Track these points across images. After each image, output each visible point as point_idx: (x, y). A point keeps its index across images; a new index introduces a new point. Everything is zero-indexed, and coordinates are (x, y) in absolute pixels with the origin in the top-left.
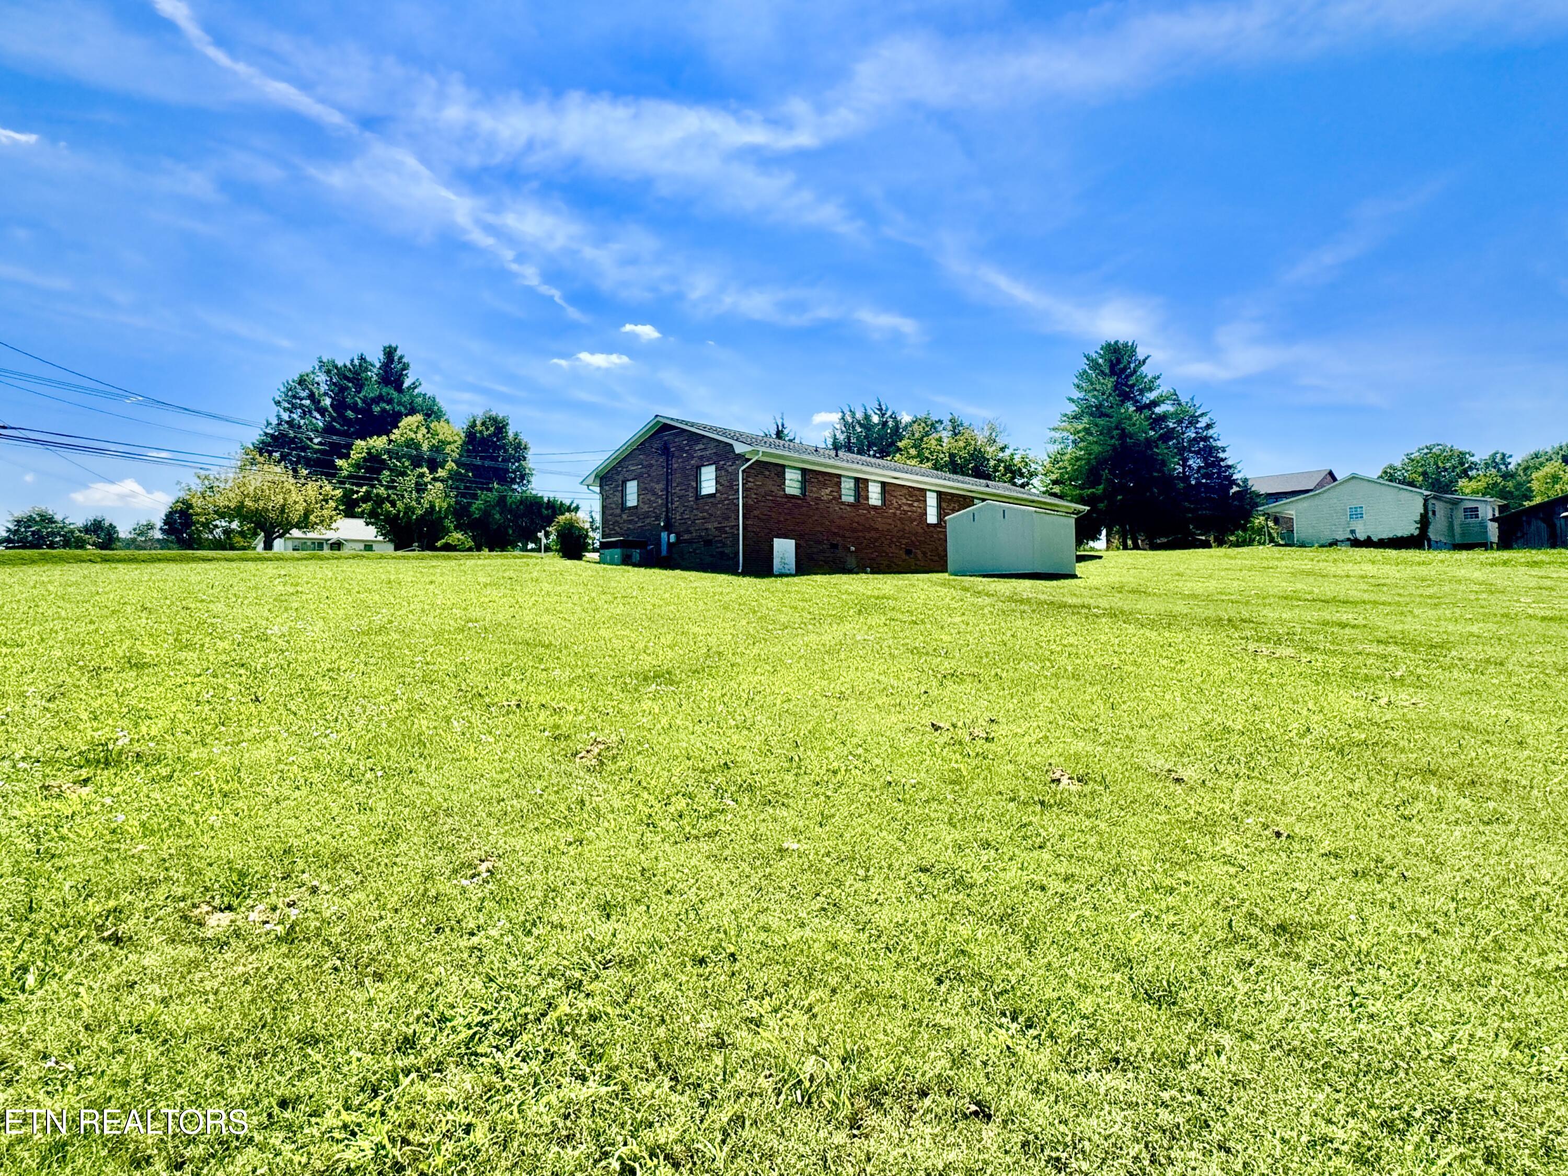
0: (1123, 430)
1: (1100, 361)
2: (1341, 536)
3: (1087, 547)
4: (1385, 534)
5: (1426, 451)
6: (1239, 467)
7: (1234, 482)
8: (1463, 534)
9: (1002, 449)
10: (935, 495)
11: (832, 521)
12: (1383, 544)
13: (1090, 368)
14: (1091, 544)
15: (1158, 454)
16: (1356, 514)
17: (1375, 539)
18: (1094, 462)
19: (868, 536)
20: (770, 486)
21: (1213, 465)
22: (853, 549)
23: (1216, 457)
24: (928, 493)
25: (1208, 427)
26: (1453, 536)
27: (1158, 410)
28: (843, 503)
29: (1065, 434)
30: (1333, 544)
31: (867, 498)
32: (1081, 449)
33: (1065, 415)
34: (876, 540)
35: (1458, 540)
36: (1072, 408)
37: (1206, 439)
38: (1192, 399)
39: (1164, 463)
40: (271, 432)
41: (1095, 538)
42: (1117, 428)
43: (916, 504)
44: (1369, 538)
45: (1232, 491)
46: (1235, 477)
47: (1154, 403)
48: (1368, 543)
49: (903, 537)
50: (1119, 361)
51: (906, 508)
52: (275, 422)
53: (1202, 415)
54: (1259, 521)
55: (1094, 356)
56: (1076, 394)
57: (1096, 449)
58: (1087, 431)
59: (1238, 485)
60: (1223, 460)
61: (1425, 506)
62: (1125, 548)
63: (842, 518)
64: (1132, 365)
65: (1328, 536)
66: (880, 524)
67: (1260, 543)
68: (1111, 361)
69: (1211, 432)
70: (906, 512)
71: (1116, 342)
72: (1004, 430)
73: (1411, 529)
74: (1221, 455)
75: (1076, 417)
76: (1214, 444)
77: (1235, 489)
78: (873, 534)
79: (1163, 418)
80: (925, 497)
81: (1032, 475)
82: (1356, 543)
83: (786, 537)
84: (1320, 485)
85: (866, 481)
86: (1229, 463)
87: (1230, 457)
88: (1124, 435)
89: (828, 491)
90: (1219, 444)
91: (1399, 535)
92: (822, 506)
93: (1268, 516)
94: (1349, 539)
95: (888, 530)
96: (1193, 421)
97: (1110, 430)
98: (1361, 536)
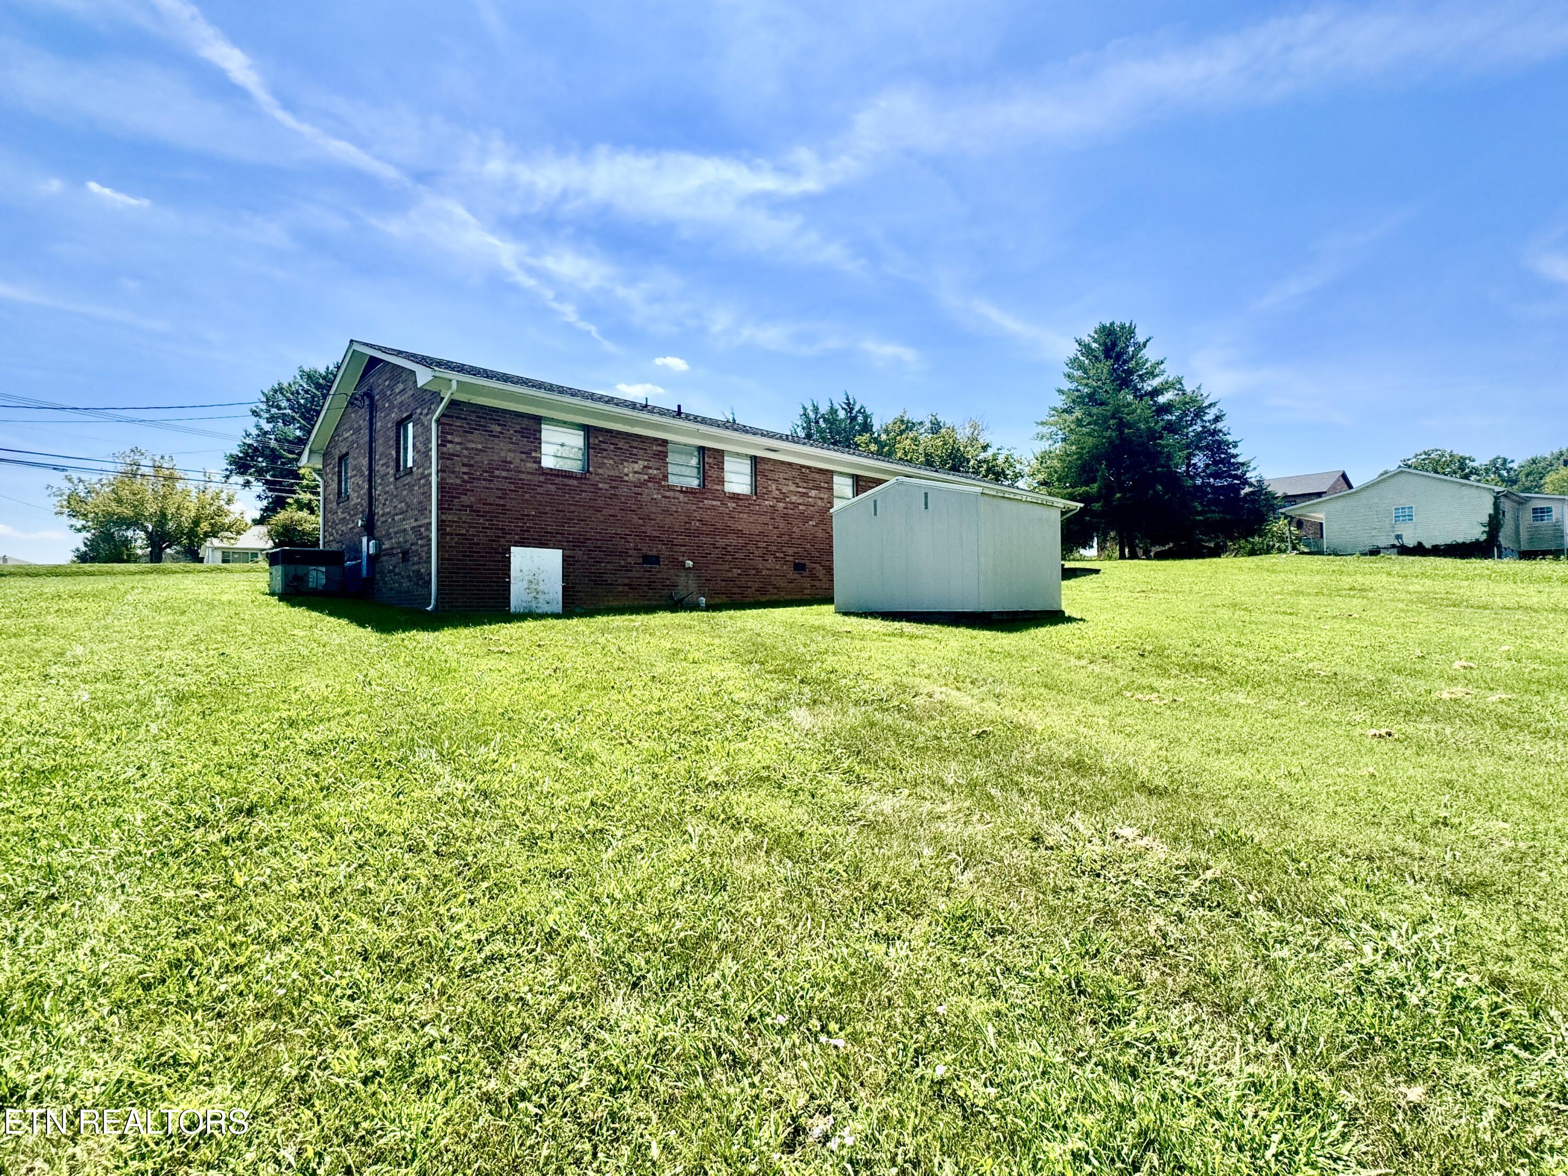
0: (1121, 419)
1: (1094, 345)
2: (1383, 542)
3: (1077, 555)
4: (1443, 539)
5: (1423, 457)
6: (1252, 465)
7: (1246, 482)
8: (1531, 540)
9: (985, 448)
10: (849, 481)
11: (647, 518)
12: (1437, 551)
13: (1083, 354)
14: (1082, 551)
15: (1163, 447)
16: (1405, 515)
17: (1428, 546)
18: (1086, 457)
19: (721, 542)
20: (504, 450)
21: (1222, 461)
22: (690, 563)
23: (1226, 453)
24: (837, 479)
25: (1217, 419)
26: (1519, 542)
27: (1162, 399)
28: (671, 488)
29: (1054, 429)
30: (1375, 552)
31: (722, 481)
32: (1072, 444)
33: (1054, 409)
34: (738, 549)
35: (1525, 547)
36: (1060, 402)
37: (1215, 432)
38: (1199, 388)
39: (1169, 457)
40: (251, 442)
41: (1086, 544)
42: (1113, 417)
43: (813, 493)
44: (1420, 544)
45: (1243, 492)
46: (1248, 475)
47: (1156, 392)
48: (1419, 550)
49: (789, 544)
50: (1114, 345)
51: (794, 499)
52: (255, 432)
53: (1210, 405)
54: (1280, 526)
55: (1087, 339)
56: (1067, 385)
57: (1090, 441)
58: (1079, 422)
59: (1251, 485)
60: (1235, 456)
61: (1496, 505)
62: (1122, 557)
63: (666, 511)
64: (1131, 349)
65: (1369, 544)
66: (746, 522)
67: (1280, 551)
68: (1105, 344)
69: (1219, 425)
70: (796, 505)
71: (1112, 324)
72: (987, 428)
73: (1476, 533)
74: (1233, 451)
75: (1068, 411)
76: (1225, 438)
77: (1247, 490)
78: (733, 540)
79: (1167, 408)
80: (830, 482)
81: (1018, 476)
82: (1404, 550)
83: (542, 544)
84: (1333, 488)
85: (719, 454)
86: (1240, 460)
87: (1242, 453)
88: (1121, 424)
89: (638, 466)
90: (1230, 438)
91: (1460, 541)
92: (623, 491)
93: (1291, 519)
94: (1393, 546)
95: (761, 533)
96: (1200, 412)
97: (1106, 419)
98: (1410, 542)
